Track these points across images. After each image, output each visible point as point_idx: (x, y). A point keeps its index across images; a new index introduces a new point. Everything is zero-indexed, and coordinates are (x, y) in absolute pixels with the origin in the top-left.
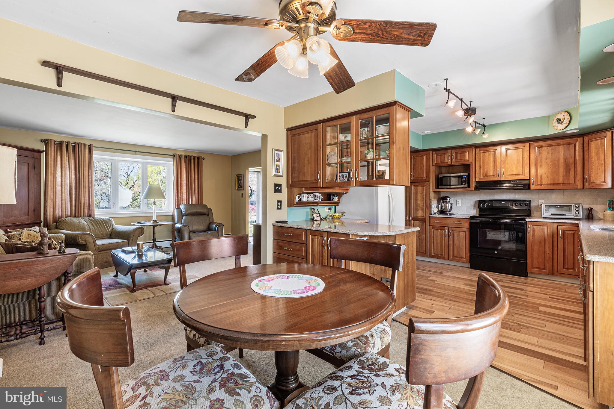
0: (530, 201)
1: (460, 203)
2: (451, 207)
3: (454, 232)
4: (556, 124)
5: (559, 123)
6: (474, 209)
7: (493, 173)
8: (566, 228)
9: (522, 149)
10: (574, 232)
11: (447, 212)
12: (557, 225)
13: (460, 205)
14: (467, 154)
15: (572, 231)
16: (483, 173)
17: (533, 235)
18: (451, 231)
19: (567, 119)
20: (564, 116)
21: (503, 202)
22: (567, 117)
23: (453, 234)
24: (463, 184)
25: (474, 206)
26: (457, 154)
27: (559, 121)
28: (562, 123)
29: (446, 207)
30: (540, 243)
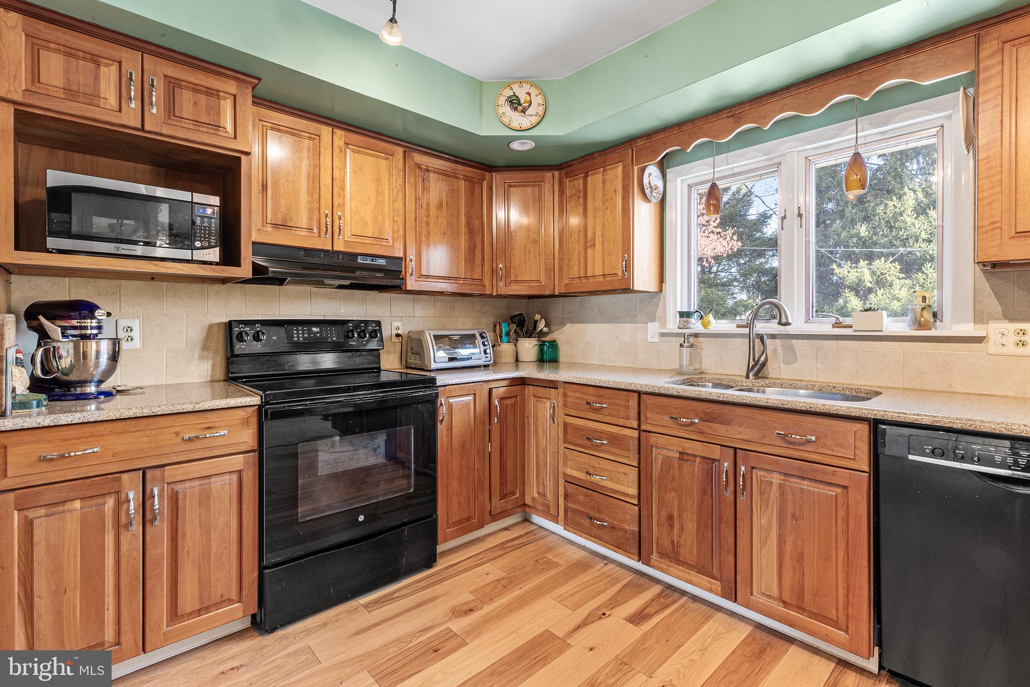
0: (378, 323)
1: (136, 334)
2: (114, 357)
3: (178, 487)
4: (506, 109)
5: (516, 109)
6: (202, 358)
7: (310, 219)
8: (504, 393)
9: (387, 159)
10: (513, 400)
11: (84, 383)
12: (486, 387)
13: (137, 343)
14: (227, 106)
15: (512, 397)
16: (275, 214)
17: (450, 428)
18: (161, 491)
19: (539, 105)
20: (529, 94)
21: (314, 329)
22: (537, 100)
23: (175, 500)
24: (198, 244)
25: (205, 347)
26: (173, 85)
27: (514, 102)
28: (524, 111)
29: (81, 357)
30: (463, 446)
